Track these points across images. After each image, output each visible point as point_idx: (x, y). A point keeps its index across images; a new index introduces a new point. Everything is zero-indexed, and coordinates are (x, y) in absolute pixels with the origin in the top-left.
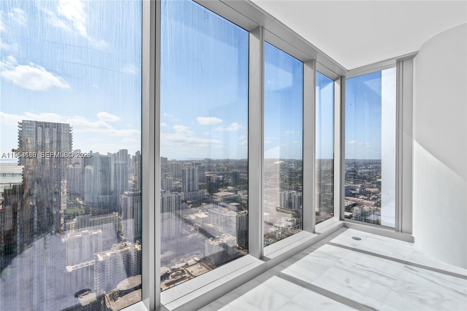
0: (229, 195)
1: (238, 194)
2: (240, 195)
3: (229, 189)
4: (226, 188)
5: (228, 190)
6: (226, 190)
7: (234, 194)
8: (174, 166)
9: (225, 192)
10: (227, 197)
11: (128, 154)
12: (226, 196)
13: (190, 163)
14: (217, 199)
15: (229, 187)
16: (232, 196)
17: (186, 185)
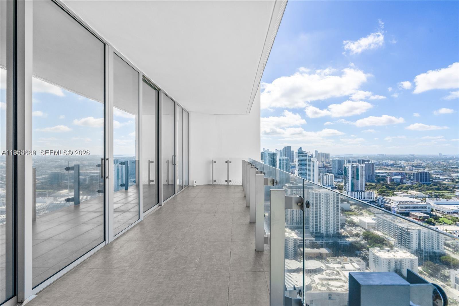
0: (411, 202)
1: (427, 202)
2: (429, 203)
3: (411, 194)
4: (407, 192)
5: (409, 195)
6: (406, 194)
7: (419, 201)
8: (337, 163)
9: (404, 197)
10: (406, 204)
11: (291, 150)
12: (406, 202)
13: (356, 160)
14: (390, 204)
15: (411, 191)
16: (415, 204)
17: (348, 183)
